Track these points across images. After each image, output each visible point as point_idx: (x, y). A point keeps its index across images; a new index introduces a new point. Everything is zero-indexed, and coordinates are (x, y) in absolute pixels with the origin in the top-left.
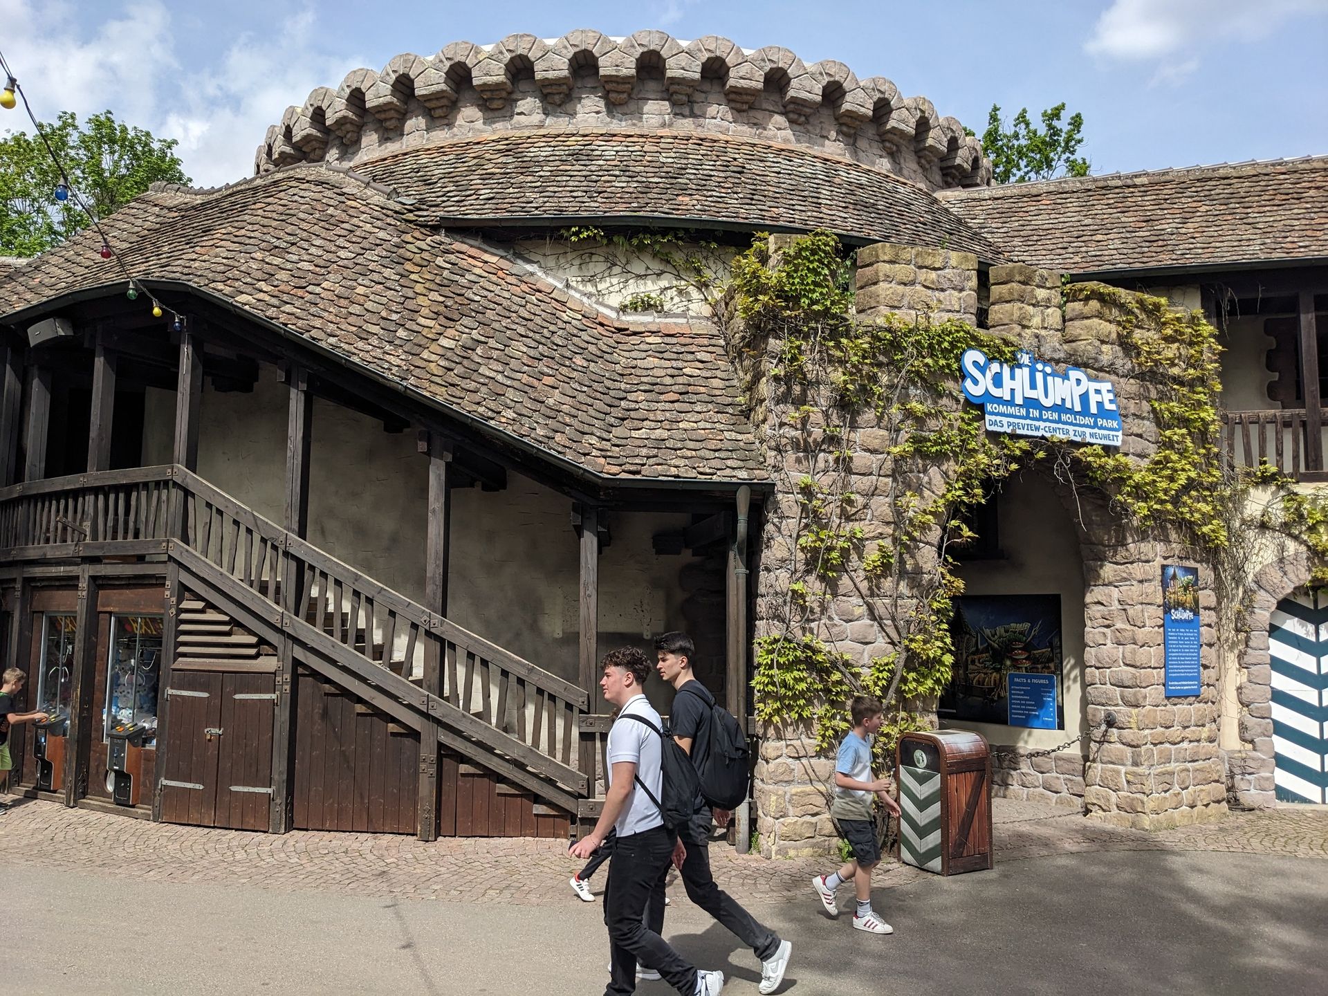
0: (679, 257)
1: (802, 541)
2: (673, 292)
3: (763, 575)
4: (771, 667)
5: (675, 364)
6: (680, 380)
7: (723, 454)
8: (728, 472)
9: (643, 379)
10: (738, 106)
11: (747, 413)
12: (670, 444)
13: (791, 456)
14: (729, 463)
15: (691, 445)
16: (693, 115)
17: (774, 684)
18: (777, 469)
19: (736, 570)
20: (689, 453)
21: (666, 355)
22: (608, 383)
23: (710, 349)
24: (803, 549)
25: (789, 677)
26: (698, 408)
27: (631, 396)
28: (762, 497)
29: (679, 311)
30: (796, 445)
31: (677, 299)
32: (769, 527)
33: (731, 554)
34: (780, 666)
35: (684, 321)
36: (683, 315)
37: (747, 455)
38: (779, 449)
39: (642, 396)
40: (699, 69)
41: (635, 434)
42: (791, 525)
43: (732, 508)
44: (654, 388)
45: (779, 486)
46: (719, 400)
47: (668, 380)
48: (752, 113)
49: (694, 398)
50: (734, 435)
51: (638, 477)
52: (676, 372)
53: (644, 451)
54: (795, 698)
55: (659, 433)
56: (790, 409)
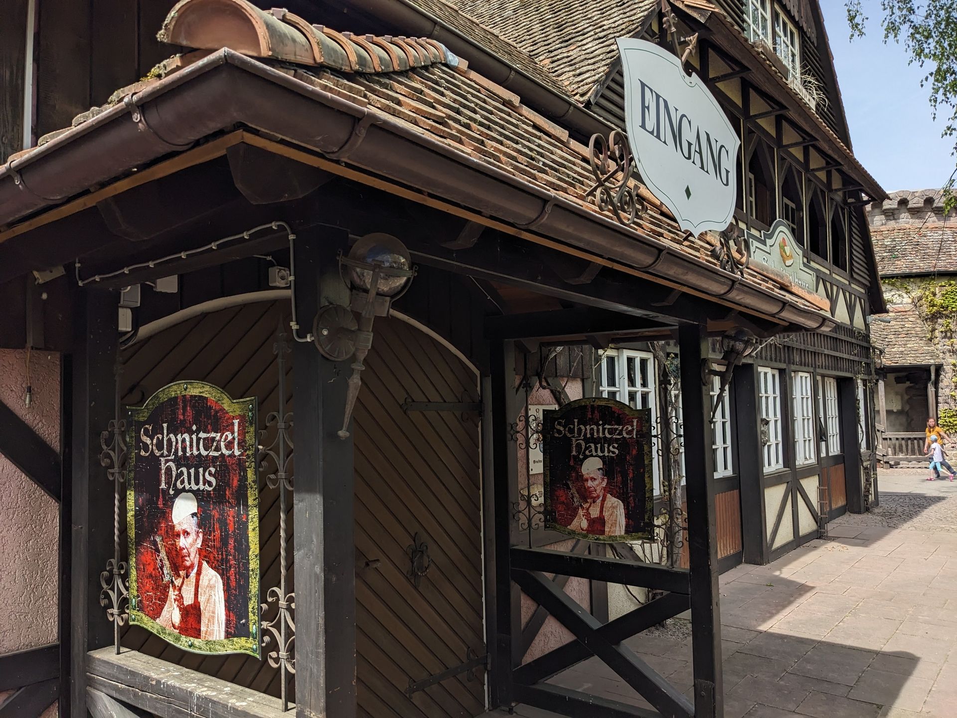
0: (898, 284)
1: (953, 380)
2: (897, 296)
3: (940, 390)
4: (945, 417)
5: (902, 323)
6: (905, 329)
7: (924, 355)
8: (927, 361)
9: (892, 330)
10: (913, 213)
11: (930, 340)
12: (906, 352)
13: (948, 354)
14: (927, 357)
15: (913, 352)
16: (894, 219)
17: (946, 422)
18: (944, 359)
19: (931, 390)
20: (913, 355)
21: (897, 320)
22: (880, 333)
23: (914, 316)
24: (954, 382)
25: (951, 420)
26: (913, 339)
27: (889, 337)
28: (939, 368)
29: (899, 302)
30: (950, 351)
31: (898, 298)
32: (942, 376)
33: (929, 385)
34: (948, 417)
35: (902, 305)
36: (901, 303)
37: (933, 355)
38: (943, 353)
39: (893, 336)
40: (897, 204)
41: (893, 350)
42: (950, 375)
43: (929, 371)
44: (897, 334)
45: (945, 364)
46: (920, 336)
47: (900, 330)
48: (918, 214)
49: (911, 336)
50: (927, 348)
51: (897, 364)
52: (903, 326)
53: (898, 356)
54: (954, 426)
55: (901, 349)
56: (947, 340)
